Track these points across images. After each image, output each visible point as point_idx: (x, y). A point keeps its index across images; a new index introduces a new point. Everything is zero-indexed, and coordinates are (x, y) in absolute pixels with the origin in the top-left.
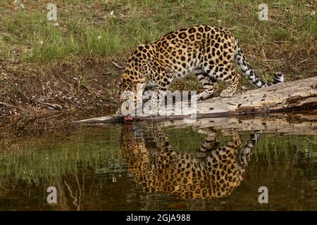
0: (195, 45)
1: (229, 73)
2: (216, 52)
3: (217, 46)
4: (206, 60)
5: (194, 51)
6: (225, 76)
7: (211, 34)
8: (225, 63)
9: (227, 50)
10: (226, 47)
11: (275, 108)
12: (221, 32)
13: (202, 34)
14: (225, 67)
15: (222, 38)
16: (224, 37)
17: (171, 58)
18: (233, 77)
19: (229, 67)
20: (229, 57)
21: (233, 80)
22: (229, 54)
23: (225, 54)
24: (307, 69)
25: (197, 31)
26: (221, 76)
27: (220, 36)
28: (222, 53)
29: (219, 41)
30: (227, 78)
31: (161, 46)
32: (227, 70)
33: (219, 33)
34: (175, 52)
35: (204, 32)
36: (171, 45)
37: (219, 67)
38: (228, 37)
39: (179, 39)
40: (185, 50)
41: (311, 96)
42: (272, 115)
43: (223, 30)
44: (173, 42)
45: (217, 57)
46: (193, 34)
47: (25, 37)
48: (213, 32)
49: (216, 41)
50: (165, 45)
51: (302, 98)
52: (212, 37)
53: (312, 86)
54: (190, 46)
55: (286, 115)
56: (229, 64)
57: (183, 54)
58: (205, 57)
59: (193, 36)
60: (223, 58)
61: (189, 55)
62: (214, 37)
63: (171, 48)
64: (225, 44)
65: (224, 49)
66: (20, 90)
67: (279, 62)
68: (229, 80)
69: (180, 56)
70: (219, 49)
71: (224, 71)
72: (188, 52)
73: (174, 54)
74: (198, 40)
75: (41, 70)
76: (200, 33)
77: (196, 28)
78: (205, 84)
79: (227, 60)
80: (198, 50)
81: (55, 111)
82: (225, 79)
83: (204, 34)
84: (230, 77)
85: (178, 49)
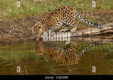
0: (61, 15)
1: (73, 23)
2: (68, 16)
3: (68, 14)
4: (65, 19)
5: (61, 17)
6: (72, 24)
7: (66, 10)
8: (72, 19)
9: (72, 15)
10: (72, 14)
11: (96, 34)
12: (70, 8)
13: (63, 10)
14: (72, 21)
15: (70, 11)
16: (71, 10)
17: (54, 22)
18: (75, 24)
19: (73, 21)
20: (73, 17)
21: (75, 25)
22: (73, 16)
23: (71, 16)
24: (108, 20)
25: (61, 10)
26: (71, 24)
27: (69, 10)
28: (70, 16)
29: (69, 12)
30: (73, 25)
31: (49, 18)
32: (72, 22)
33: (69, 9)
34: (54, 19)
35: (63, 9)
36: (53, 17)
37: (70, 21)
38: (73, 10)
39: (55, 14)
40: (58, 18)
41: (109, 29)
42: (94, 36)
43: (71, 7)
44: (53, 16)
45: (69, 18)
46: (59, 11)
47: (4, 9)
48: (67, 9)
49: (68, 12)
50: (51, 18)
51: (106, 30)
52: (67, 11)
53: (109, 26)
54: (59, 16)
55: (100, 36)
56: (73, 20)
57: (57, 20)
58: (65, 18)
59: (60, 12)
60: (71, 18)
61: (60, 19)
62: (67, 10)
63: (53, 18)
64: (72, 13)
65: (71, 15)
66: (2, 28)
67: (98, 17)
68: (74, 25)
69: (57, 21)
70: (69, 15)
71: (71, 22)
72: (59, 18)
73: (54, 20)
74: (62, 13)
75: (10, 21)
76: (62, 10)
77: (60, 9)
78: (65, 27)
79: (72, 18)
80: (62, 17)
81: (15, 36)
82: (72, 25)
83: (64, 10)
84: (74, 24)
85: (55, 18)
